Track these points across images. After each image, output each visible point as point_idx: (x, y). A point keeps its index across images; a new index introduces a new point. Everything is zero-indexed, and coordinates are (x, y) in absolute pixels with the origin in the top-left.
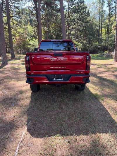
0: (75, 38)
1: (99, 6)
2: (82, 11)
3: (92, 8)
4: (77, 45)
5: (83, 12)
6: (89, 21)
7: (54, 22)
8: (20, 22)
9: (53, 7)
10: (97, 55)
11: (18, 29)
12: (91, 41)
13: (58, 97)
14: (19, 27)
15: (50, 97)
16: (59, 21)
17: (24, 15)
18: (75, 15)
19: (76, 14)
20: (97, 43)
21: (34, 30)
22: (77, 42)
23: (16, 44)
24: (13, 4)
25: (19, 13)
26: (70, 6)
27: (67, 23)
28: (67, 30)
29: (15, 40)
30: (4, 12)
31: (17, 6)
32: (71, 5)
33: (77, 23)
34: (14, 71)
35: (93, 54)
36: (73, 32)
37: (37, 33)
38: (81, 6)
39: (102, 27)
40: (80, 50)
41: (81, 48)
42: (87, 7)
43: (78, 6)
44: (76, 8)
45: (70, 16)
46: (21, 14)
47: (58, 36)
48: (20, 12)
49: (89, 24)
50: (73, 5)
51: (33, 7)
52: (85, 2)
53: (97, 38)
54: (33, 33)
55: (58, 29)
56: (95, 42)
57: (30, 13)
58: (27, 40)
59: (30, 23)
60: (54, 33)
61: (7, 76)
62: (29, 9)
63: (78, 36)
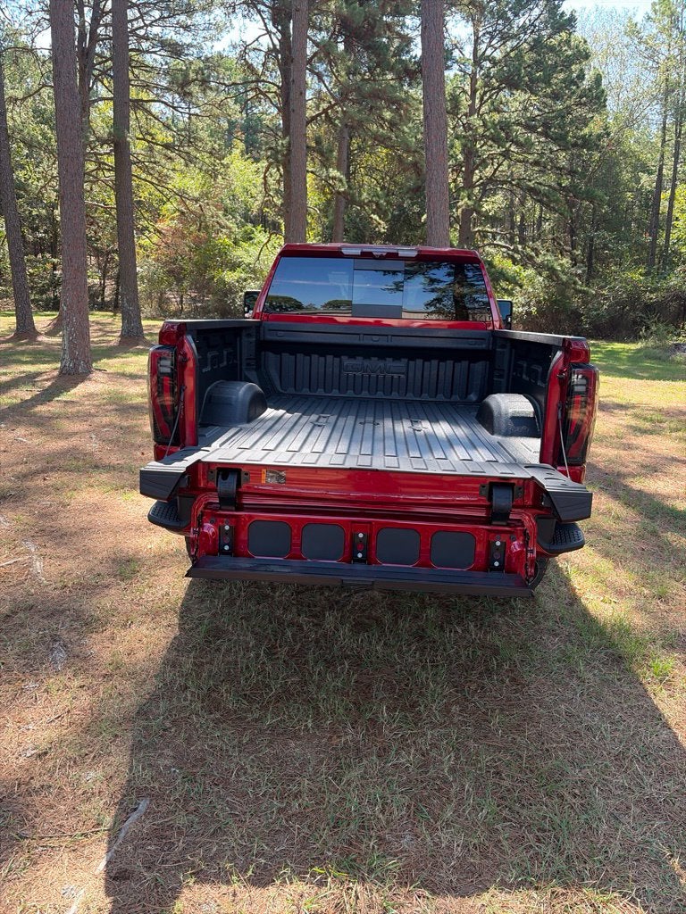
0: (503, 238)
1: (664, 49)
2: (561, 76)
3: (622, 62)
4: (513, 280)
5: (564, 81)
6: (599, 137)
7: (381, 140)
8: (189, 137)
9: (387, 47)
10: (633, 347)
11: (176, 176)
12: (604, 261)
13: (359, 627)
14: (179, 163)
15: (302, 619)
16: (412, 131)
17: (211, 94)
18: (515, 103)
19: (521, 96)
20: (636, 276)
21: (265, 183)
22: (515, 262)
23: (157, 260)
24: (156, 30)
25: (186, 82)
26: (489, 45)
27: (464, 146)
28: (458, 190)
29: (155, 239)
30: (104, 73)
31: (177, 38)
32: (492, 38)
33: (525, 146)
34: (116, 420)
35: (610, 338)
36: (494, 204)
37: (279, 202)
38: (552, 49)
39: (674, 179)
40: (529, 313)
41: (539, 302)
42: (587, 56)
43: (537, 45)
44: (519, 57)
45: (482, 102)
46: (195, 89)
47: (403, 226)
48: (192, 75)
49: (597, 155)
50: (505, 38)
51: (265, 48)
52: (579, 25)
53: (640, 247)
54: (260, 197)
55: (407, 180)
56: (629, 269)
57: (246, 83)
58: (223, 239)
59: (246, 142)
60: (377, 204)
61: (69, 451)
62: (242, 57)
63: (522, 228)
